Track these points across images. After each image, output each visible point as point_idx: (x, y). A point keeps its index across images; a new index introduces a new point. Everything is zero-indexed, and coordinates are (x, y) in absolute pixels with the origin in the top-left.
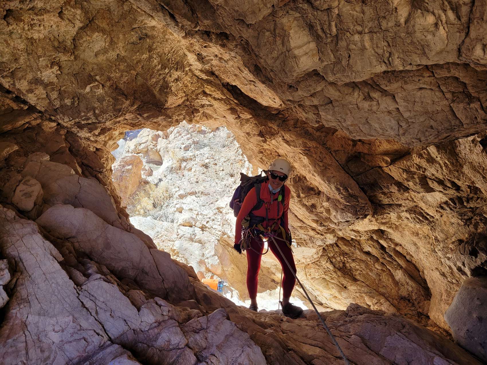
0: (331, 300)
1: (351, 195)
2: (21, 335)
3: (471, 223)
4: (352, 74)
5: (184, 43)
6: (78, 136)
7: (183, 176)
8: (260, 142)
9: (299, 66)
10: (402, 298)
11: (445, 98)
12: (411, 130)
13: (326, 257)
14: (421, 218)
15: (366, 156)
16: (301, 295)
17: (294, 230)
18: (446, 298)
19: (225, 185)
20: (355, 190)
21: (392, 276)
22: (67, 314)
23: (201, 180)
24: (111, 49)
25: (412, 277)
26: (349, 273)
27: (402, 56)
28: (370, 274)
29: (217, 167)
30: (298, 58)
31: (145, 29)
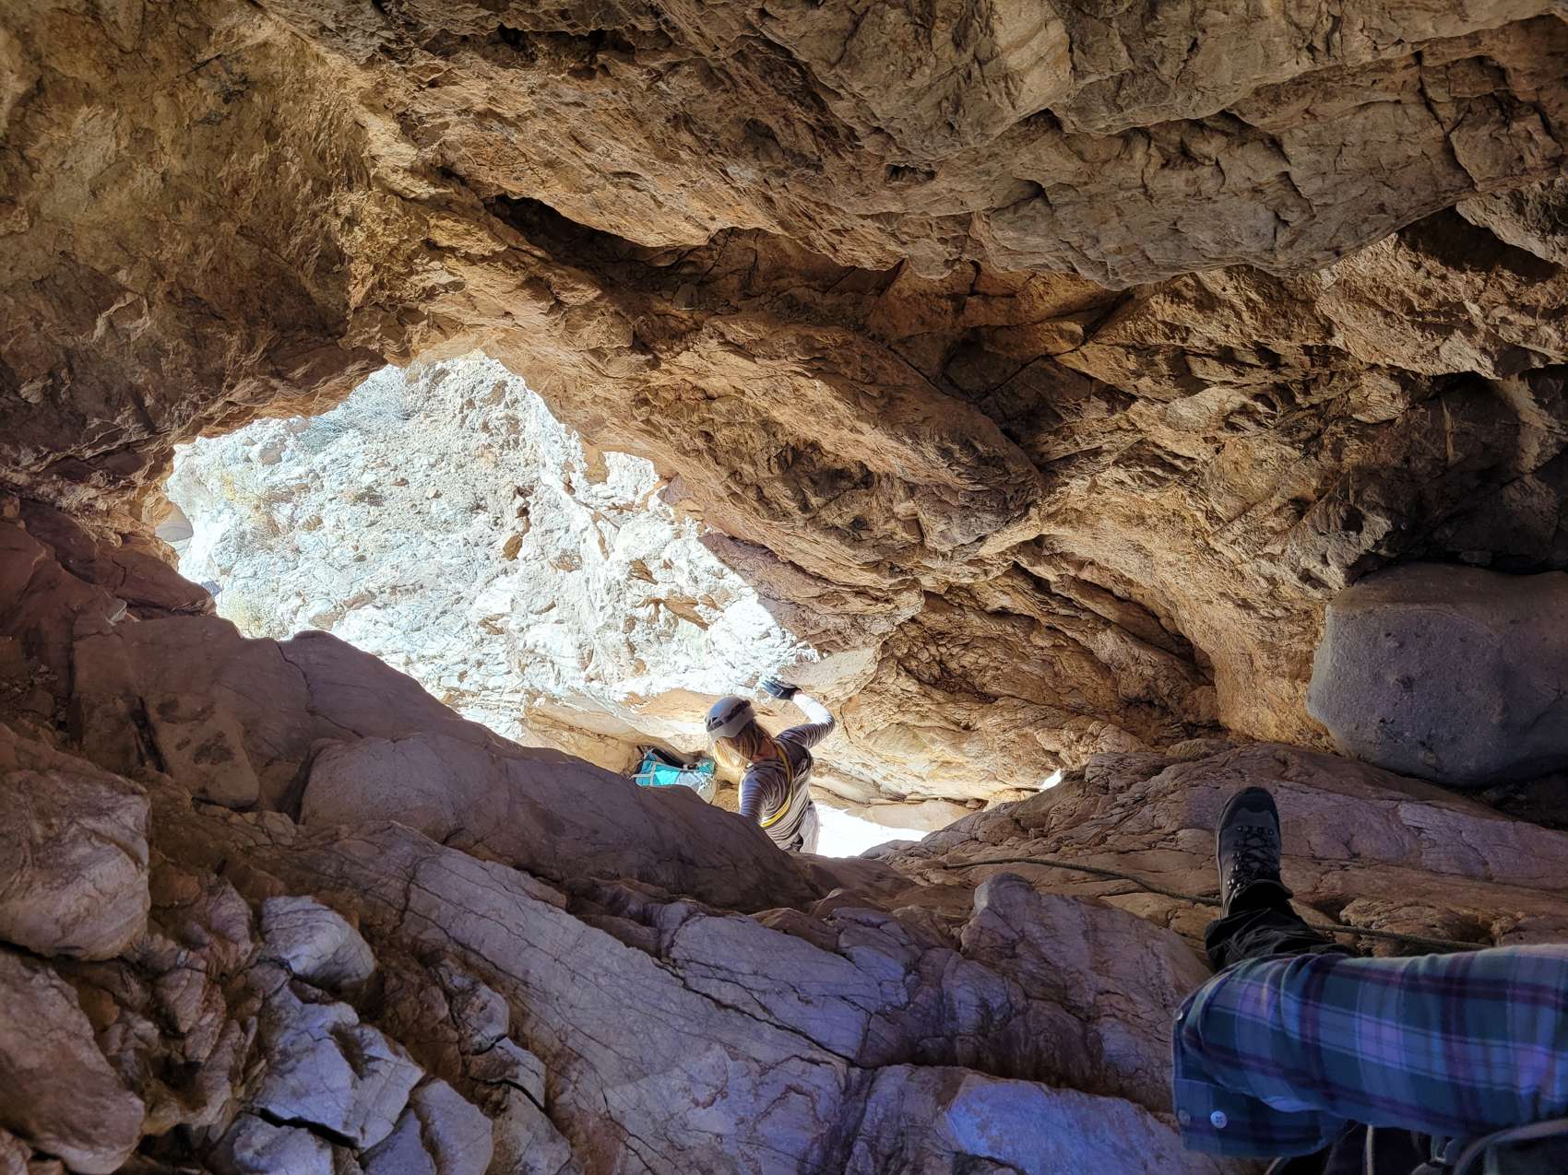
0: (933, 777)
1: (984, 461)
2: (626, 1156)
3: (1322, 447)
4: (1190, 98)
5: (362, 80)
6: (60, 508)
7: (297, 551)
8: (641, 368)
9: (1019, 103)
10: (1130, 704)
11: (1437, 118)
12: (1316, 230)
13: (892, 663)
14: (1159, 472)
15: (998, 334)
16: (829, 796)
17: (799, 611)
18: (1267, 662)
19: (467, 543)
20: (993, 442)
21: (1088, 654)
22: (702, 1044)
23: (371, 547)
24: (142, 157)
25: (1143, 639)
26: (964, 686)
27: (1376, 22)
28: (1025, 667)
29: (413, 490)
30: (1017, 78)
31: (238, 60)
